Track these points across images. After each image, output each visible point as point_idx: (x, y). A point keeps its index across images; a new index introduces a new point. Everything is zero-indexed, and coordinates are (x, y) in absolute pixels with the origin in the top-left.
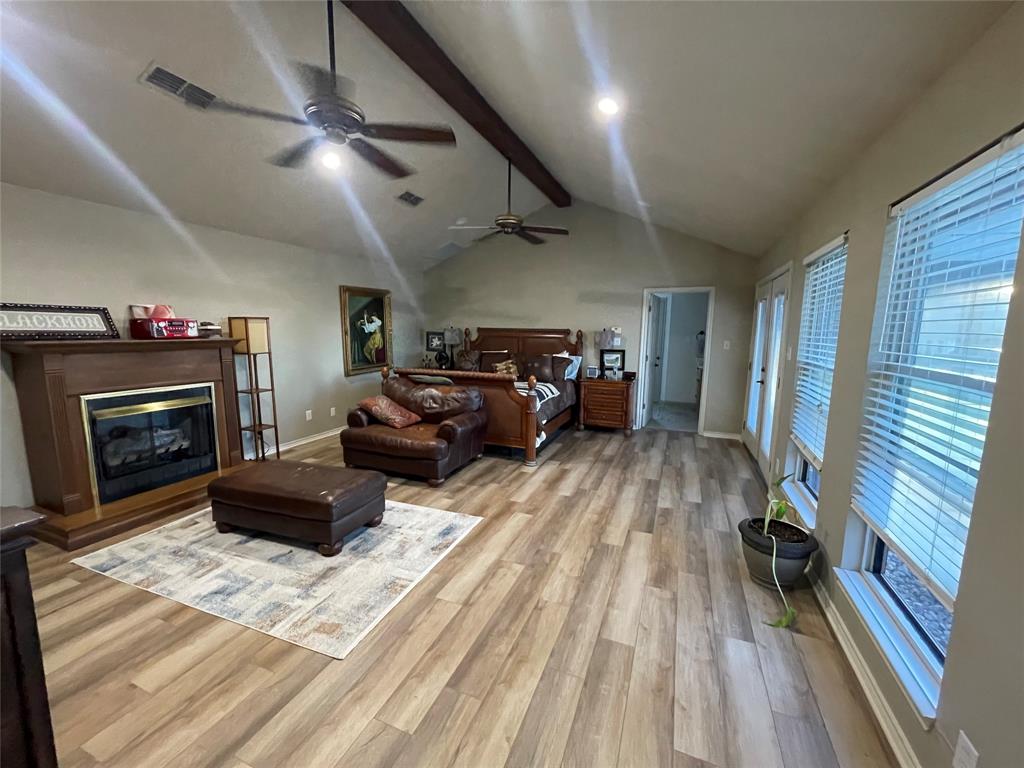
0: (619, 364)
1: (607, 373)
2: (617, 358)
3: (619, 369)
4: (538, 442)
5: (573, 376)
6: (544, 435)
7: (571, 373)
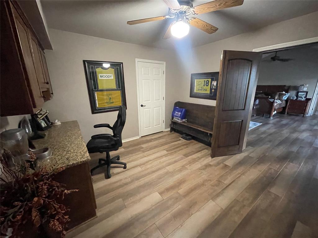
0: (304, 96)
1: (299, 98)
2: (304, 94)
3: (304, 97)
4: (274, 113)
5: (286, 99)
6: (275, 112)
7: (285, 98)
